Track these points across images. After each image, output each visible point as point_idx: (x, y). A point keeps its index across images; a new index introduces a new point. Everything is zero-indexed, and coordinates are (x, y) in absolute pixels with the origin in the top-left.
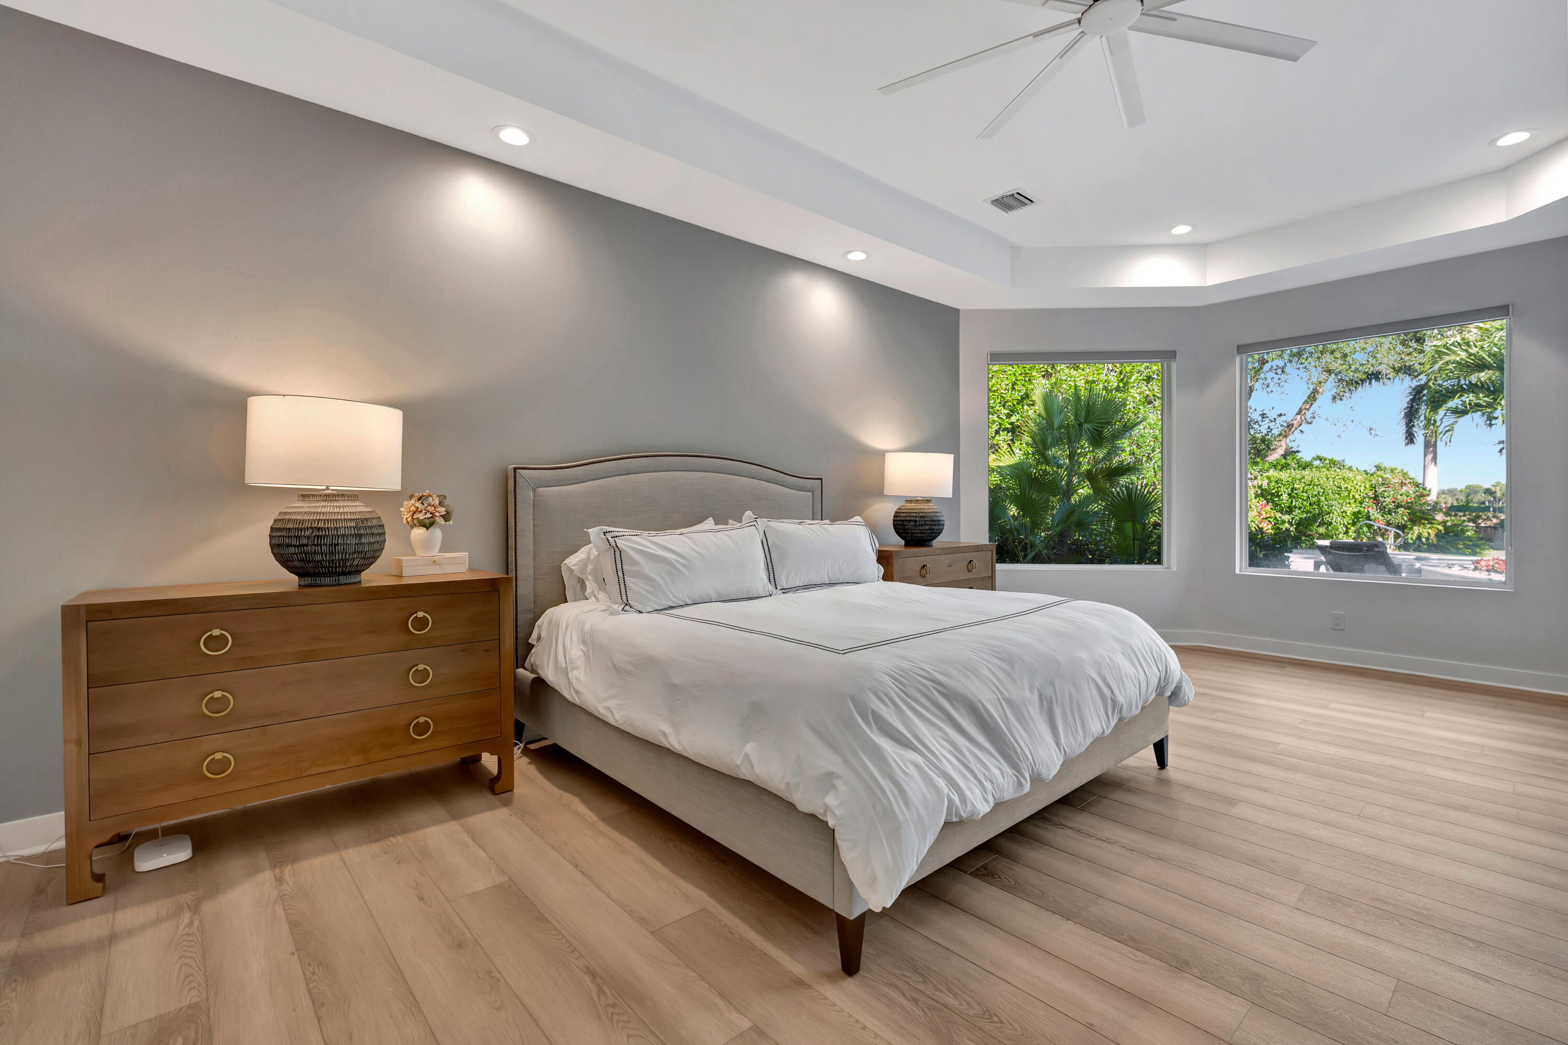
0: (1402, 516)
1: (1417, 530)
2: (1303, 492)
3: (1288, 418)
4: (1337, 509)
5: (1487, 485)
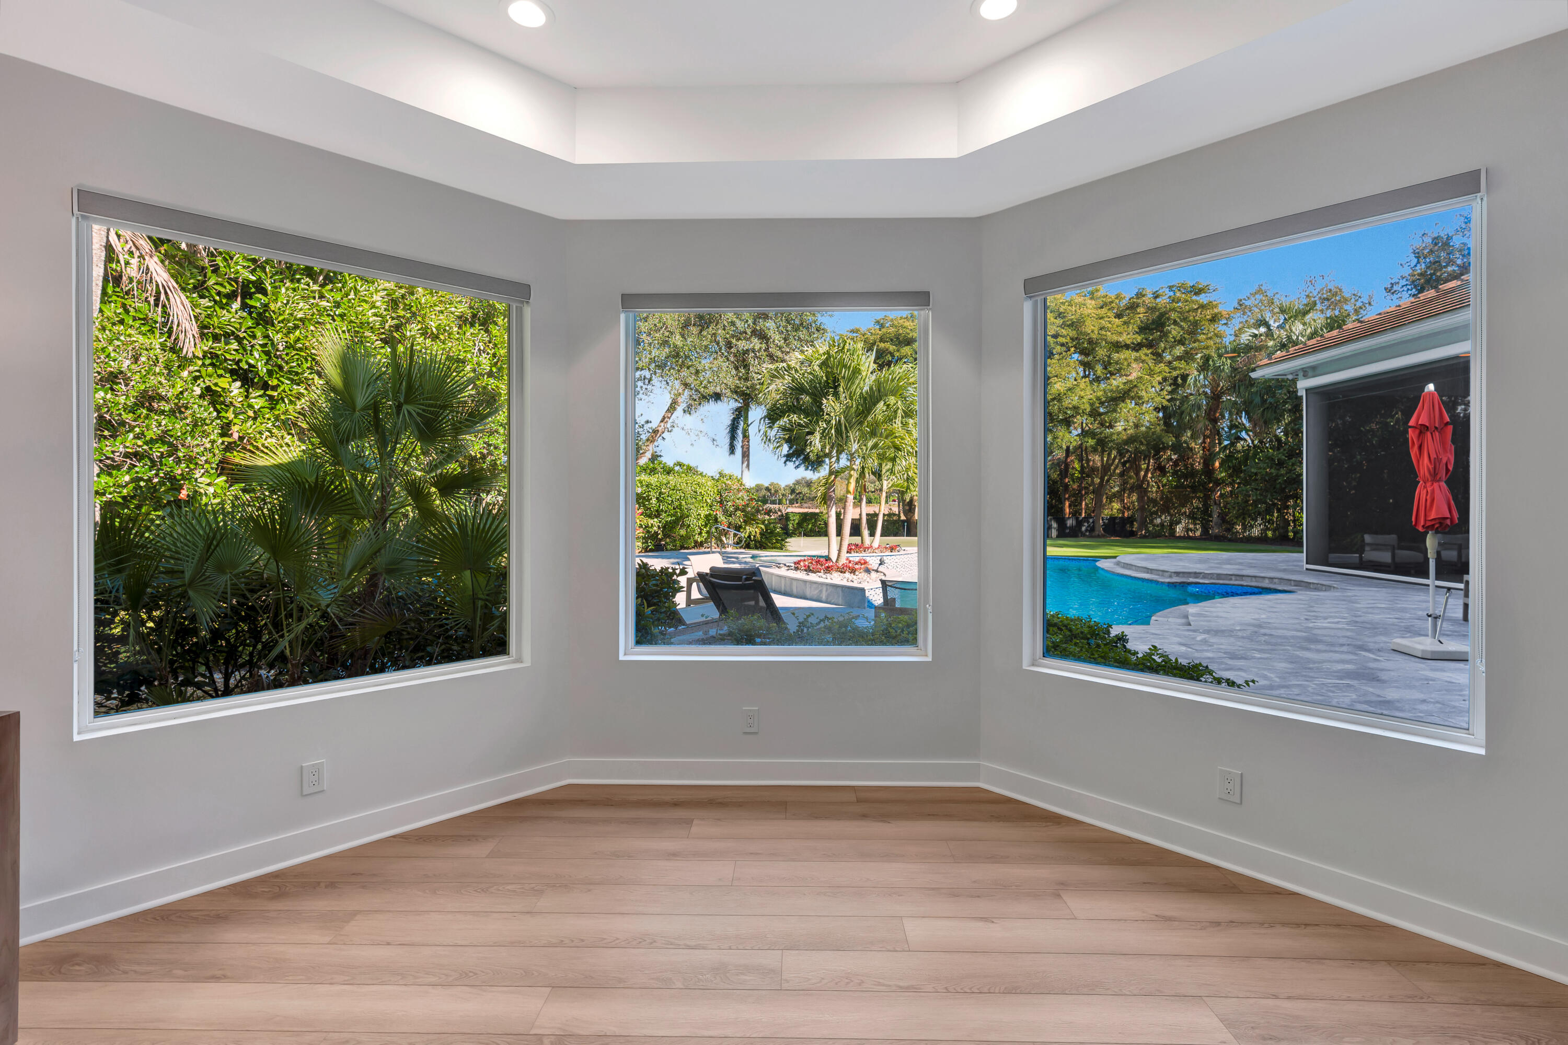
0: (739, 518)
1: (749, 529)
2: (668, 496)
3: (654, 425)
4: (694, 513)
5: (766, 485)
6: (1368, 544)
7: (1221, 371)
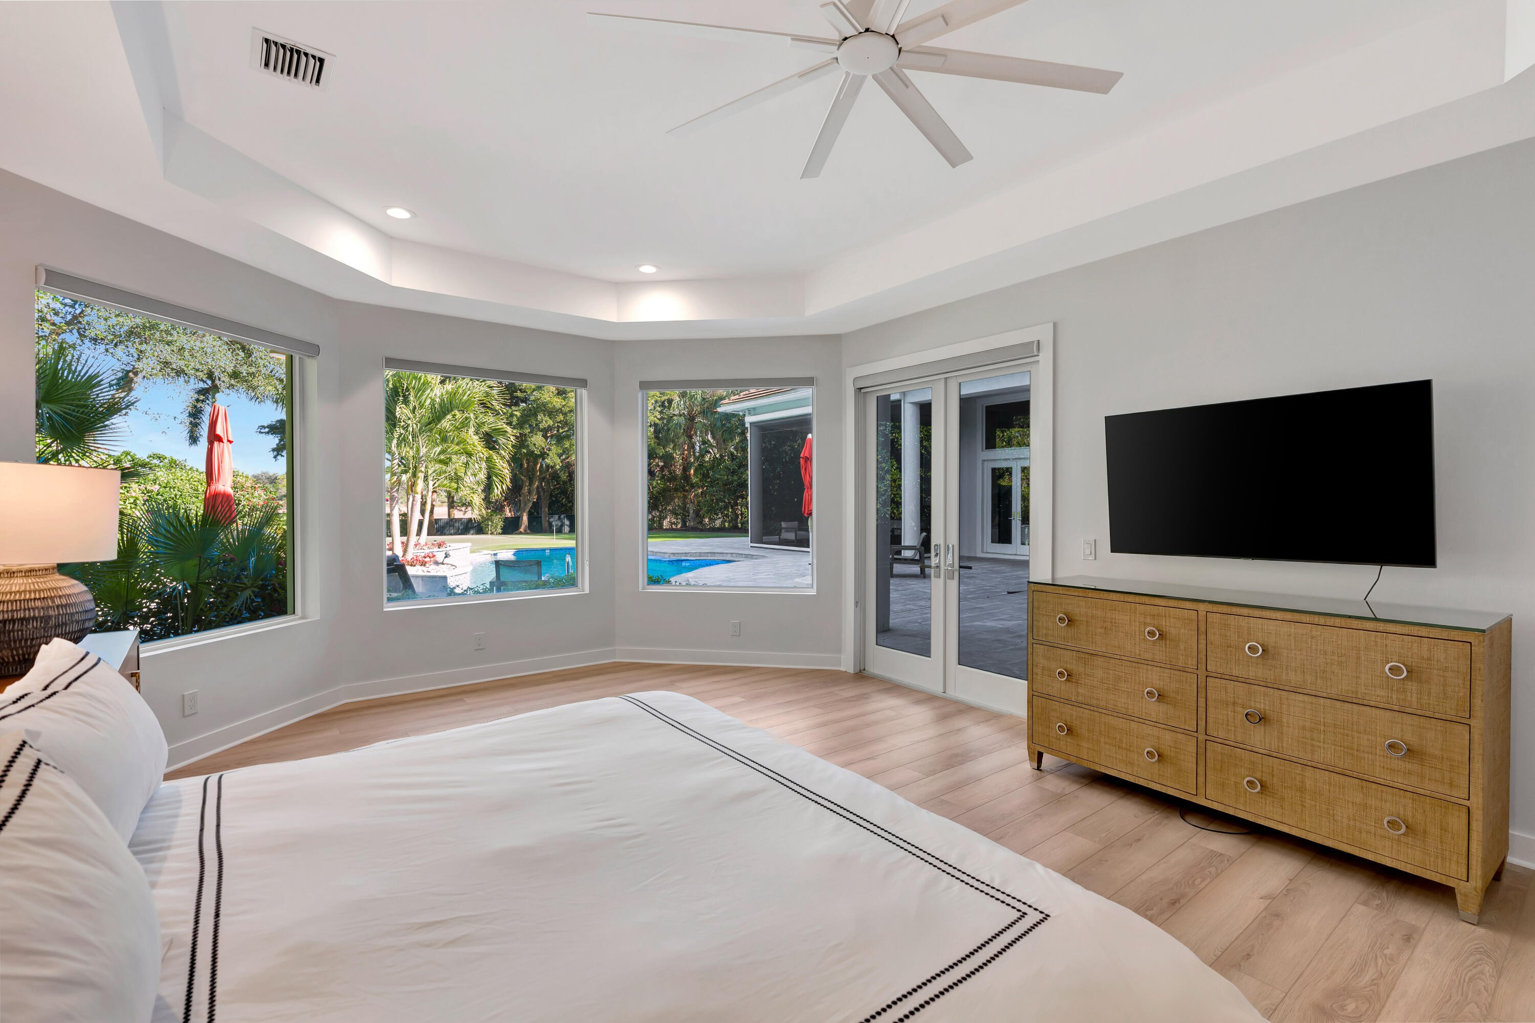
6: (784, 528)
7: (695, 400)
